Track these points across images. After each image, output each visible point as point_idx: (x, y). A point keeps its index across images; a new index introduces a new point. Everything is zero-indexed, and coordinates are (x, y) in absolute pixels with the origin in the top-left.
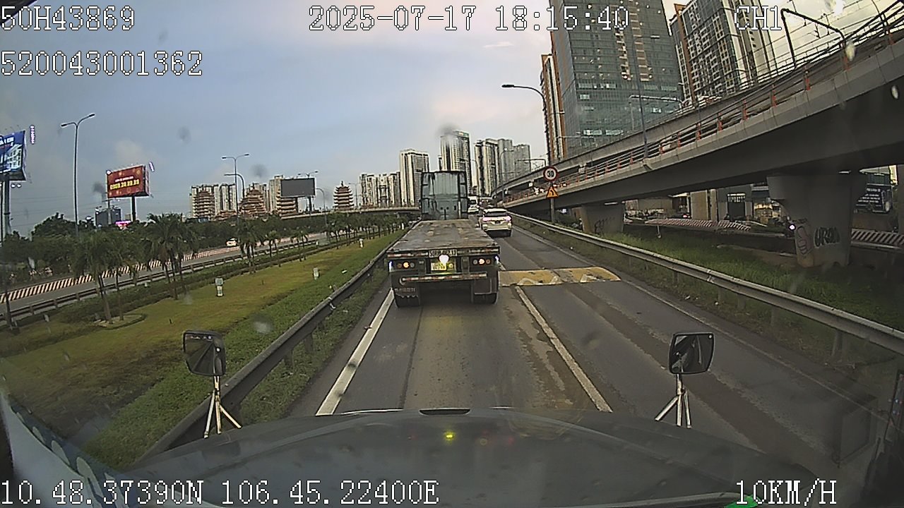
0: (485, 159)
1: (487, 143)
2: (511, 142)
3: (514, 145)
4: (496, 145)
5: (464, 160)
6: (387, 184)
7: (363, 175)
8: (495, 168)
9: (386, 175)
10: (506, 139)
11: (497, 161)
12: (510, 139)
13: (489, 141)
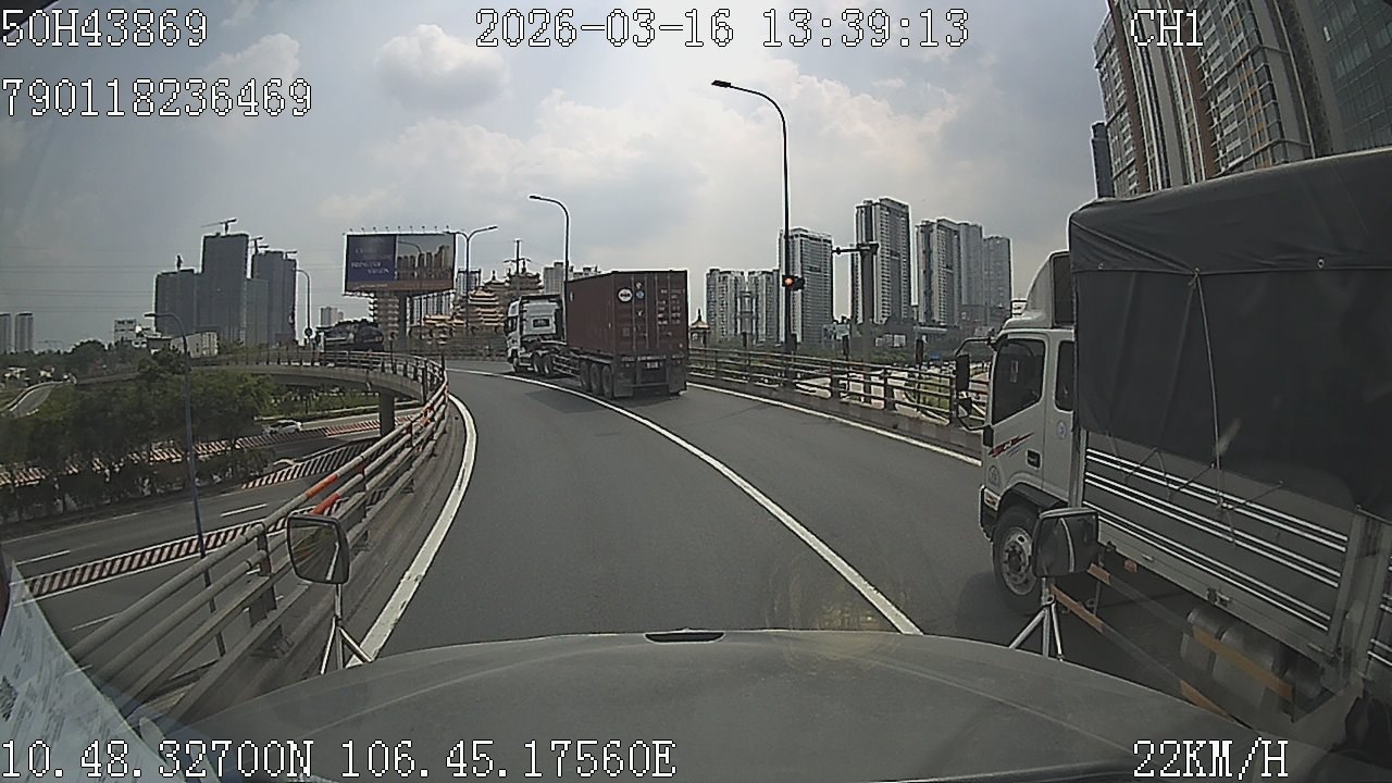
0: (935, 257)
1: (938, 228)
2: (981, 228)
3: (984, 236)
4: (956, 232)
5: (897, 255)
6: (754, 290)
7: (712, 270)
8: (952, 274)
9: (753, 273)
10: (970, 223)
11: (955, 259)
12: (979, 224)
13: (943, 223)
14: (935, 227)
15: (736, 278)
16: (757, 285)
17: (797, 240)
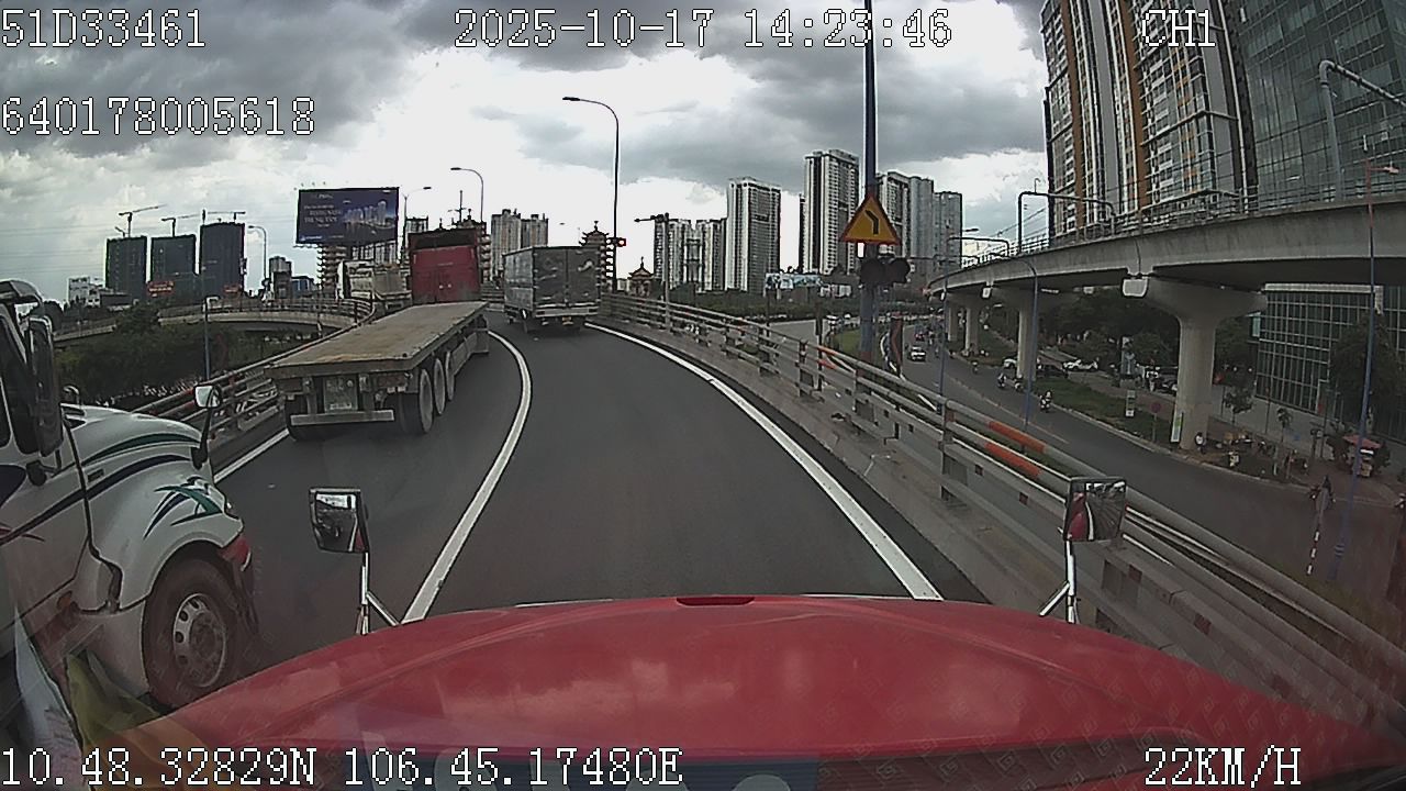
1: (890, 179)
2: (932, 182)
3: (936, 190)
4: (906, 186)
5: (845, 206)
6: (701, 238)
8: (901, 227)
9: (701, 221)
10: (923, 177)
11: (905, 215)
12: (930, 178)
13: (894, 176)
14: (885, 179)
15: (684, 225)
16: (704, 232)
17: (746, 189)
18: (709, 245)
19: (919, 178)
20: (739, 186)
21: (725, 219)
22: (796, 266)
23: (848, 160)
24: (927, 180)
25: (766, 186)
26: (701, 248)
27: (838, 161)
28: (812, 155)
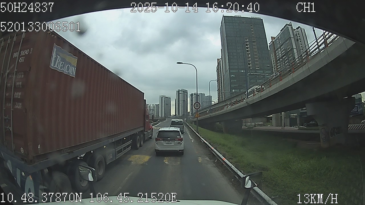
2: (205, 94)
4: (198, 95)
5: (185, 101)
9: (153, 105)
14: (194, 95)
15: (150, 106)
16: (154, 107)
17: (163, 98)
18: (155, 110)
19: (201, 93)
20: (162, 97)
21: (159, 104)
22: (174, 114)
23: (185, 91)
24: (203, 94)
25: (167, 97)
26: (153, 111)
27: (183, 91)
28: (177, 90)
